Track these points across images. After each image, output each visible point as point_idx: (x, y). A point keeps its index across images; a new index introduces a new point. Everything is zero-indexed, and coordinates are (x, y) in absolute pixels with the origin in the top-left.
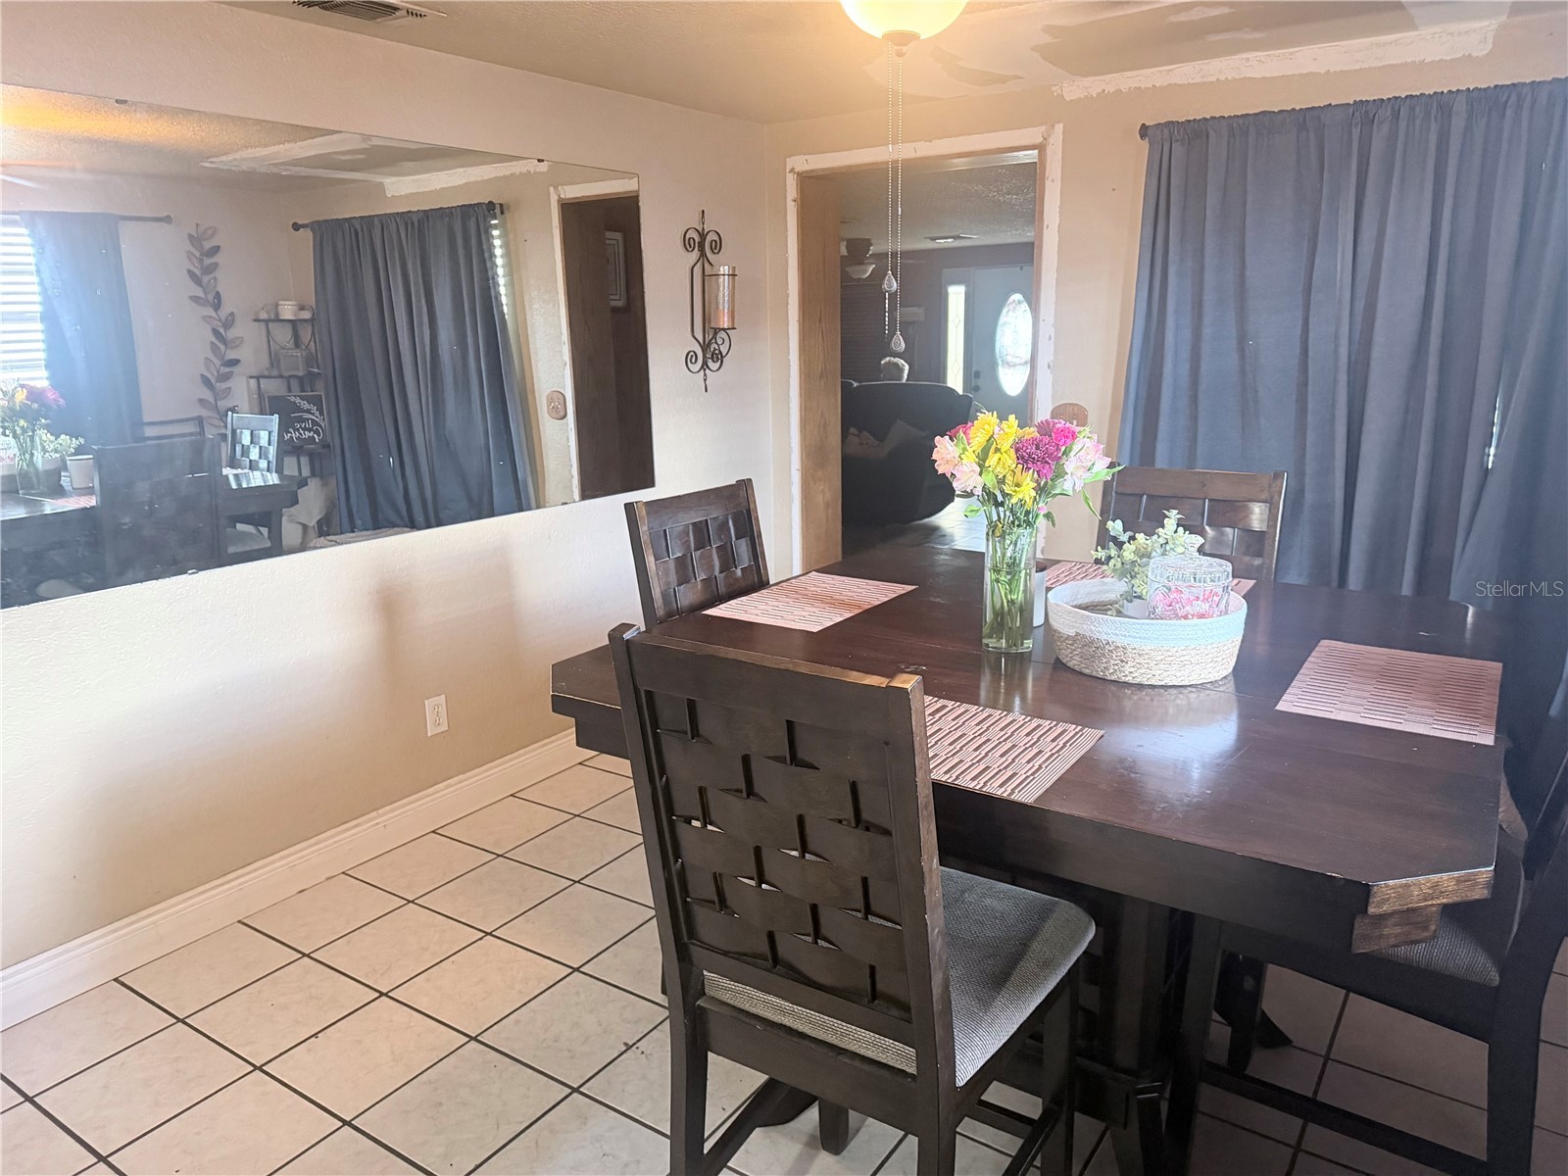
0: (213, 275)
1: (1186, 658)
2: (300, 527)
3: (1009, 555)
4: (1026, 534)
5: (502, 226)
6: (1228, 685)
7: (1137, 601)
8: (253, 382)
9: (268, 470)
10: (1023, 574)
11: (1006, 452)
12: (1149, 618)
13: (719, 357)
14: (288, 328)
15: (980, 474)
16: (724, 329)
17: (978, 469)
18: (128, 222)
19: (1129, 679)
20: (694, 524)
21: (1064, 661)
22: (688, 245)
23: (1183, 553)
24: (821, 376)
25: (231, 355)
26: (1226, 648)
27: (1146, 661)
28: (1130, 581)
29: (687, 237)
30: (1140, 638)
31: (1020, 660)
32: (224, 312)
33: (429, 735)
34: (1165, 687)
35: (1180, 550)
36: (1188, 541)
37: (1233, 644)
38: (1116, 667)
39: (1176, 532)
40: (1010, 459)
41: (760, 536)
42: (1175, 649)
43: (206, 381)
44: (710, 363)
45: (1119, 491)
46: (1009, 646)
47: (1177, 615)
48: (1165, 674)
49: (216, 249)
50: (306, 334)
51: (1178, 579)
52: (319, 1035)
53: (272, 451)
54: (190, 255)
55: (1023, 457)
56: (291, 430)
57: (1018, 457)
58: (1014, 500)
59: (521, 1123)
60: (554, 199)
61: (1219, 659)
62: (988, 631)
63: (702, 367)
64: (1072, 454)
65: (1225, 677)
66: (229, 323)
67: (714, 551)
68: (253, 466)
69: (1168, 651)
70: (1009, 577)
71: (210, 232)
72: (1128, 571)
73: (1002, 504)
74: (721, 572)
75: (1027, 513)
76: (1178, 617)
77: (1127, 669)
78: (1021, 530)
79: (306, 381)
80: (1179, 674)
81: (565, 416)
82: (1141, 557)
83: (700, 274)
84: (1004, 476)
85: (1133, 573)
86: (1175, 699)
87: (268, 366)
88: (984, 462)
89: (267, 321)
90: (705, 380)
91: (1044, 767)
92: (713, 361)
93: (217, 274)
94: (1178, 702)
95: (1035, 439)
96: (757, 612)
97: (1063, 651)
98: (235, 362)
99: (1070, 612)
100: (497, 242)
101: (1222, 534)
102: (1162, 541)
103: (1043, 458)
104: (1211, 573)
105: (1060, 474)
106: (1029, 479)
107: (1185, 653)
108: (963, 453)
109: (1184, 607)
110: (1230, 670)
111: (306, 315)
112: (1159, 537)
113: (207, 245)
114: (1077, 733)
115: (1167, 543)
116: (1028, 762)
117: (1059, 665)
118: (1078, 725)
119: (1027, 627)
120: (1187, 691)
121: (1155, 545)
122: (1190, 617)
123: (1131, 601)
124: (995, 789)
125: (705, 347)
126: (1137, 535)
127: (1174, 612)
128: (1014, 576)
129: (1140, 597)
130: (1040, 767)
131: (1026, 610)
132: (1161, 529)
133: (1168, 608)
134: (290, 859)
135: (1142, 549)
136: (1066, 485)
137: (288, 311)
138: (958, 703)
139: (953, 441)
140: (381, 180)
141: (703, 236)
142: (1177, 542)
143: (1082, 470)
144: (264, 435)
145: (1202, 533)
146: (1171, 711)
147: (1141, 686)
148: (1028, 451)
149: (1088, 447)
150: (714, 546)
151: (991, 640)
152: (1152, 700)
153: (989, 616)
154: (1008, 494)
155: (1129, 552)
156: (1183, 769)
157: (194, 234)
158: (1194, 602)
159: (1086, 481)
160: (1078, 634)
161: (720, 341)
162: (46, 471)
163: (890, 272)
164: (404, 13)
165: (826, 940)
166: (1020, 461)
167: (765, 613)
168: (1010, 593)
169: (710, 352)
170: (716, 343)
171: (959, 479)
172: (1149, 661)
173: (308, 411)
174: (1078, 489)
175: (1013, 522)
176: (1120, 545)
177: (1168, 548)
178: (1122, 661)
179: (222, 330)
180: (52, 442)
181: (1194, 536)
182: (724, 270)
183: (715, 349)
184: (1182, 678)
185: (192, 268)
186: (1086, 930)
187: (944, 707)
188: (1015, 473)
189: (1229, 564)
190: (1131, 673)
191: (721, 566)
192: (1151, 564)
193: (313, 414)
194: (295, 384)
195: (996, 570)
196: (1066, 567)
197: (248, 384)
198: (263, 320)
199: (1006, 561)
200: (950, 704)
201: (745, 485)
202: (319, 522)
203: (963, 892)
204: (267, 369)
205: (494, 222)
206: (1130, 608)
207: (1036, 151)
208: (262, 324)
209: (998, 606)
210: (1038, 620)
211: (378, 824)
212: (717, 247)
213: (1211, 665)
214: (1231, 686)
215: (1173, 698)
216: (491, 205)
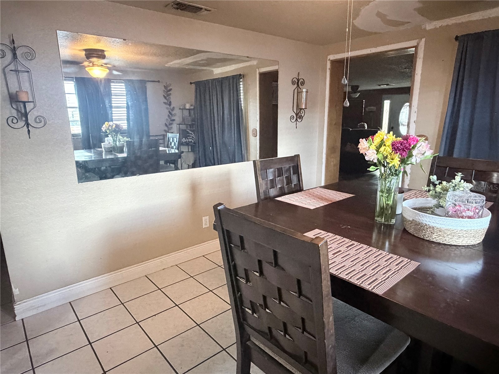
0: (169, 97)
1: (461, 234)
2: (188, 165)
3: (387, 185)
4: (395, 178)
5: (243, 81)
6: (480, 247)
7: (441, 208)
8: (178, 125)
9: (176, 149)
10: (393, 194)
11: (388, 146)
12: (445, 216)
13: (301, 117)
14: (188, 111)
15: (377, 154)
16: (303, 109)
17: (376, 152)
18: (149, 83)
19: (434, 240)
20: (277, 168)
21: (407, 230)
22: (293, 83)
23: (463, 191)
24: (335, 124)
25: (173, 118)
26: (480, 231)
27: (443, 234)
28: (438, 200)
29: (293, 80)
30: (440, 224)
31: (390, 227)
32: (172, 106)
33: (203, 227)
34: (451, 245)
35: (462, 189)
36: (465, 186)
37: (484, 230)
38: (429, 235)
39: (460, 181)
40: (389, 149)
41: (301, 174)
42: (456, 230)
43: (166, 125)
44: (298, 119)
45: (437, 165)
46: (385, 221)
47: (458, 216)
48: (451, 240)
49: (171, 90)
50: (192, 112)
51: (460, 201)
52: (156, 315)
53: (177, 143)
54: (164, 91)
55: (395, 148)
56: (187, 139)
57: (392, 148)
58: (390, 165)
59: (206, 357)
60: (258, 72)
61: (477, 236)
62: (377, 215)
63: (296, 121)
64: (416, 148)
65: (479, 243)
66: (173, 109)
67: (284, 178)
68: (172, 148)
69: (453, 231)
70: (387, 195)
71: (169, 85)
72: (438, 196)
73: (386, 167)
74: (286, 185)
75: (396, 170)
76: (459, 217)
77: (434, 236)
78: (393, 177)
79: (191, 126)
80: (457, 241)
81: (256, 136)
82: (444, 191)
83: (297, 92)
84: (387, 156)
85: (440, 197)
86: (454, 251)
87: (182, 121)
88: (379, 150)
89: (182, 109)
90: (296, 125)
91: (390, 277)
92: (299, 119)
93: (171, 96)
94: (456, 252)
95: (400, 141)
96: (294, 200)
97: (407, 226)
98: (174, 120)
99: (411, 211)
100: (241, 86)
101: (480, 183)
102: (453, 185)
103: (403, 149)
104: (475, 200)
105: (411, 156)
106: (397, 157)
107: (461, 232)
108: (370, 146)
109: (461, 213)
110: (481, 241)
111: (192, 107)
112: (452, 183)
113: (169, 88)
114: (408, 263)
115: (456, 186)
116: (384, 274)
117: (405, 231)
118: (409, 259)
119: (393, 214)
120: (460, 248)
121: (450, 186)
122: (464, 217)
123: (438, 208)
124: (366, 286)
125: (297, 115)
126: (443, 182)
127: (457, 215)
128: (389, 195)
129: (442, 207)
130: (388, 277)
131: (393, 208)
132: (453, 180)
133: (454, 213)
134: (161, 259)
135: (444, 188)
136: (413, 160)
137: (188, 106)
138: (359, 243)
139: (367, 141)
140: (212, 69)
141: (298, 80)
142: (460, 186)
143: (420, 154)
144: (175, 139)
145: (471, 183)
146: (452, 255)
147: (439, 244)
148: (397, 146)
149: (423, 146)
150: (284, 176)
151: (378, 218)
152: (444, 250)
153: (378, 209)
154: (388, 163)
155: (438, 188)
156: (455, 280)
157: (165, 85)
158: (467, 211)
159: (422, 159)
160: (413, 220)
161: (301, 112)
162: (119, 147)
163: (344, 77)
164: (204, 10)
165: (289, 335)
166: (394, 150)
167: (297, 201)
168: (387, 201)
169: (299, 116)
170: (300, 113)
171: (368, 156)
172: (444, 234)
173: (191, 134)
174: (418, 162)
175: (390, 174)
176: (435, 185)
177: (456, 188)
178: (432, 233)
179: (171, 111)
180: (122, 139)
181: (468, 184)
182: (304, 90)
183: (300, 115)
184: (458, 242)
185: (164, 95)
186: (407, 341)
187: (353, 244)
188: (391, 154)
189: (484, 197)
190: (435, 238)
191: (287, 183)
192: (448, 194)
193: (192, 135)
194: (188, 127)
195: (382, 191)
196: (414, 192)
197: (177, 126)
198: (181, 109)
199: (386, 188)
200: (356, 243)
201: (298, 156)
202: (193, 164)
203: (356, 316)
204: (182, 122)
205: (241, 80)
206: (437, 211)
207: (414, 49)
208: (181, 110)
209: (382, 206)
210: (398, 211)
211: (187, 252)
212: (303, 83)
213: (473, 238)
214: (481, 248)
215: (454, 250)
216: (240, 75)
